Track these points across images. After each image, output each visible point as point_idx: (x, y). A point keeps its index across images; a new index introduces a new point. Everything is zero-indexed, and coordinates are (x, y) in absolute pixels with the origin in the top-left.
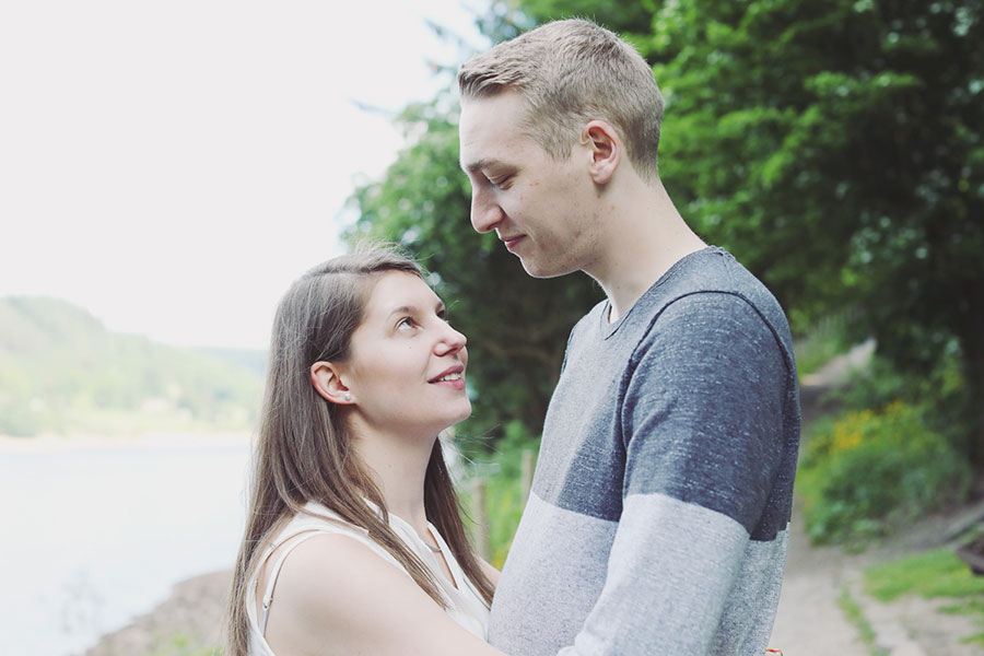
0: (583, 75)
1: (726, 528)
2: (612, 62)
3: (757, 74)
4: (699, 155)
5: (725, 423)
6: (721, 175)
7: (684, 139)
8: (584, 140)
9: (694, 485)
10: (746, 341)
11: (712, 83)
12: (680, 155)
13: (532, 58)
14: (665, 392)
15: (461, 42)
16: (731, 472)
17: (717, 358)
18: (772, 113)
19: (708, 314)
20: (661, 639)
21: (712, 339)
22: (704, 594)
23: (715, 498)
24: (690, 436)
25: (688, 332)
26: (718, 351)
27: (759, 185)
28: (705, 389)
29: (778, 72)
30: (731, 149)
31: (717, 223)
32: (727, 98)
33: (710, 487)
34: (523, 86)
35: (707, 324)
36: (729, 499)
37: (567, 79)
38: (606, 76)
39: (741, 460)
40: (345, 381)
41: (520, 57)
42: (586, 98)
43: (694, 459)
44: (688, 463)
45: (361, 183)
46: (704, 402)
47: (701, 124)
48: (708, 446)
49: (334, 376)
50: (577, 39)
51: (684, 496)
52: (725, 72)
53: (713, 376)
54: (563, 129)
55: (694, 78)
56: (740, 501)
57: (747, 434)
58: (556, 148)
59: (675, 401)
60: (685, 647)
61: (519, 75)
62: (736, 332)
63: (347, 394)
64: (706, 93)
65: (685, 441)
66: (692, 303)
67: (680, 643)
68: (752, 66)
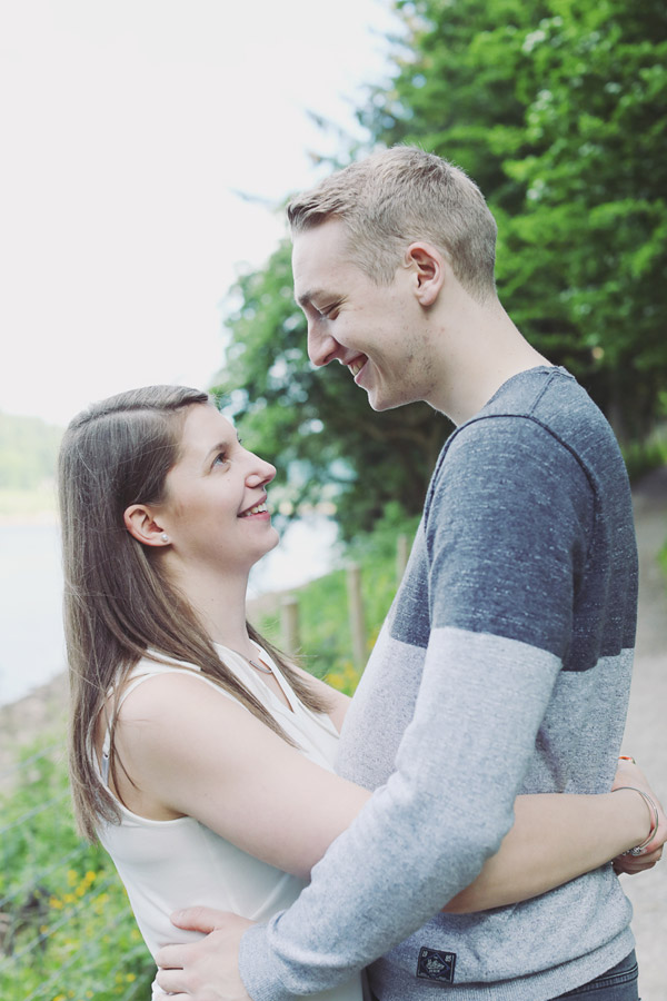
0: (403, 199)
1: (523, 655)
2: (433, 185)
3: (628, 166)
4: (569, 245)
5: (513, 548)
6: (592, 265)
7: (556, 230)
8: (407, 263)
9: (485, 614)
10: (534, 464)
11: (583, 175)
12: (551, 246)
13: (353, 186)
14: (452, 522)
15: (341, 133)
16: (524, 598)
17: (501, 483)
18: (643, 205)
19: (492, 439)
20: (464, 773)
21: (495, 464)
22: (503, 724)
23: (507, 626)
24: (476, 565)
25: (472, 459)
26: (502, 476)
27: (629, 275)
28: (489, 516)
29: (648, 164)
30: (602, 240)
31: (588, 312)
32: (598, 190)
33: (501, 614)
34: (343, 212)
35: (491, 450)
36: (523, 625)
37: (386, 203)
38: (427, 199)
39: (533, 584)
40: (159, 521)
41: (341, 186)
42: (407, 221)
43: (483, 589)
44: (475, 593)
45: (244, 272)
46: (489, 529)
47: (573, 215)
48: (496, 573)
49: (147, 518)
50: (396, 163)
51: (475, 626)
52: (596, 164)
53: (497, 501)
54: (385, 254)
55: (567, 169)
56: (536, 625)
57: (537, 557)
58: (379, 274)
59: (461, 531)
60: (490, 779)
61: (339, 203)
62: (522, 456)
63: (163, 535)
64: (578, 185)
65: (472, 570)
66: (479, 429)
67: (484, 775)
68: (623, 157)
